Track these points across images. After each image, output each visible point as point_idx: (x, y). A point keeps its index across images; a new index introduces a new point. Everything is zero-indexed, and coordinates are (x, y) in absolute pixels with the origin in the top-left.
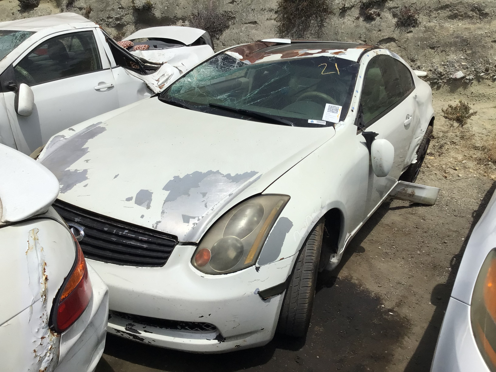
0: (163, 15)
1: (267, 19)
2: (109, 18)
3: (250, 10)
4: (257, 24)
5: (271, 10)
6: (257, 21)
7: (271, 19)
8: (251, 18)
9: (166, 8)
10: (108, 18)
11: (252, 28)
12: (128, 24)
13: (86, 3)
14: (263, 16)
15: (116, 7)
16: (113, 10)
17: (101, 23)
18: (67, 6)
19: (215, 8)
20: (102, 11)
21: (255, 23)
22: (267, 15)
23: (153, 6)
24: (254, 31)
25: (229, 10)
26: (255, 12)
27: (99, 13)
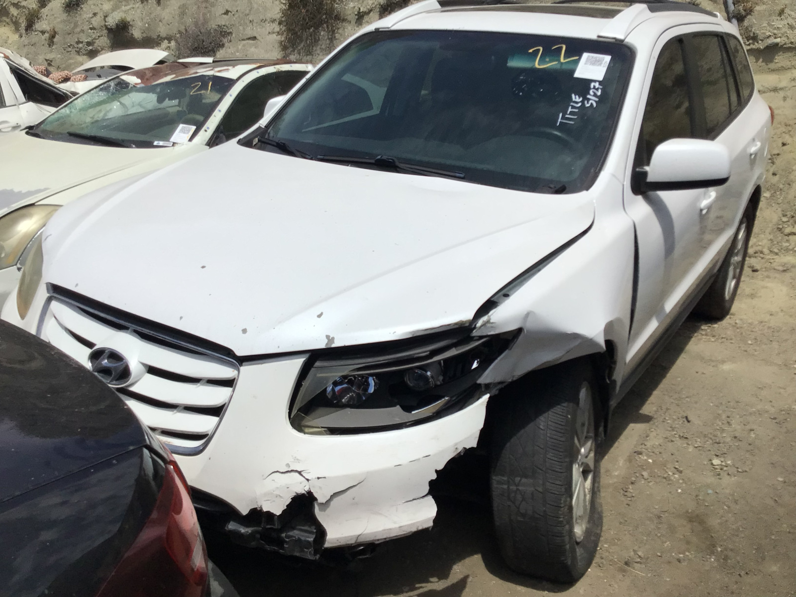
0: (145, 35)
1: (269, 33)
2: (78, 42)
4: (257, 40)
5: (273, 21)
7: (274, 33)
8: (249, 32)
14: (264, 29)
18: (26, 30)
20: (70, 34)
21: (254, 38)
22: (270, 27)
25: (223, 24)
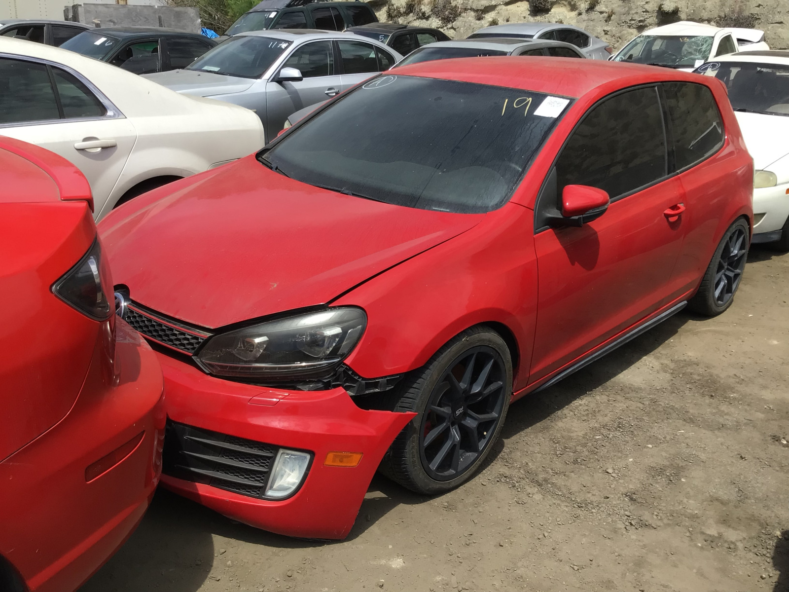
3: (776, 13)
6: (782, 20)
9: (692, 11)
10: (630, 20)
11: (779, 27)
12: (650, 25)
13: (607, 7)
15: (640, 10)
16: (637, 13)
17: (623, 24)
19: (741, 11)
23: (680, 9)
24: (780, 29)
26: (781, 14)
27: (622, 16)
